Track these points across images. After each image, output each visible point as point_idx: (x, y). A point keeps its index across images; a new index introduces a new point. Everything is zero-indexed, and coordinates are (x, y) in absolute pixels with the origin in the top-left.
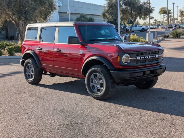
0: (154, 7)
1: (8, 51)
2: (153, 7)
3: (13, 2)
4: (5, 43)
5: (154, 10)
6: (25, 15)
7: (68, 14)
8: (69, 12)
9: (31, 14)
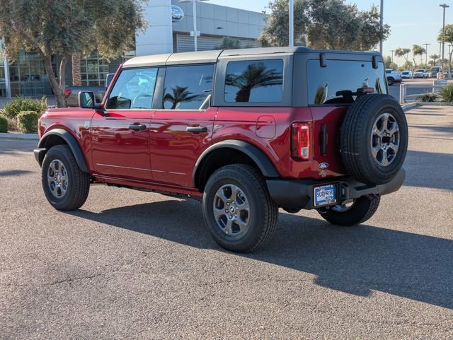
0: (389, 25)
1: (22, 121)
2: (387, 26)
3: (32, 7)
4: (25, 104)
5: (388, 33)
6: (61, 39)
7: (193, 37)
8: (195, 33)
9: (75, 35)
